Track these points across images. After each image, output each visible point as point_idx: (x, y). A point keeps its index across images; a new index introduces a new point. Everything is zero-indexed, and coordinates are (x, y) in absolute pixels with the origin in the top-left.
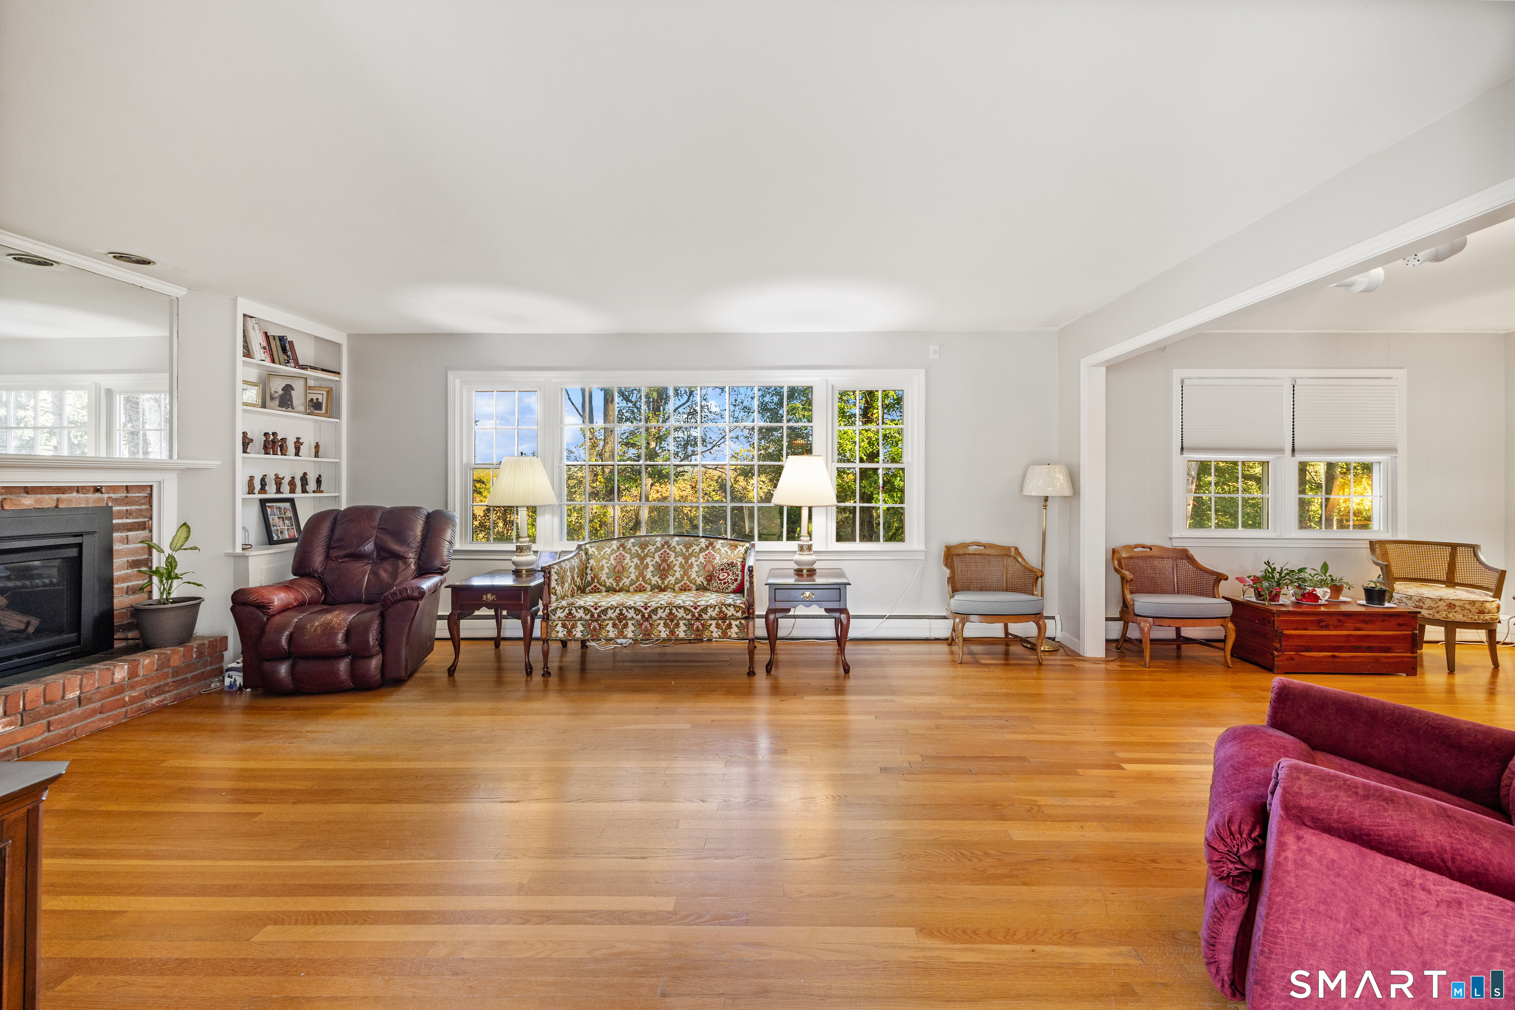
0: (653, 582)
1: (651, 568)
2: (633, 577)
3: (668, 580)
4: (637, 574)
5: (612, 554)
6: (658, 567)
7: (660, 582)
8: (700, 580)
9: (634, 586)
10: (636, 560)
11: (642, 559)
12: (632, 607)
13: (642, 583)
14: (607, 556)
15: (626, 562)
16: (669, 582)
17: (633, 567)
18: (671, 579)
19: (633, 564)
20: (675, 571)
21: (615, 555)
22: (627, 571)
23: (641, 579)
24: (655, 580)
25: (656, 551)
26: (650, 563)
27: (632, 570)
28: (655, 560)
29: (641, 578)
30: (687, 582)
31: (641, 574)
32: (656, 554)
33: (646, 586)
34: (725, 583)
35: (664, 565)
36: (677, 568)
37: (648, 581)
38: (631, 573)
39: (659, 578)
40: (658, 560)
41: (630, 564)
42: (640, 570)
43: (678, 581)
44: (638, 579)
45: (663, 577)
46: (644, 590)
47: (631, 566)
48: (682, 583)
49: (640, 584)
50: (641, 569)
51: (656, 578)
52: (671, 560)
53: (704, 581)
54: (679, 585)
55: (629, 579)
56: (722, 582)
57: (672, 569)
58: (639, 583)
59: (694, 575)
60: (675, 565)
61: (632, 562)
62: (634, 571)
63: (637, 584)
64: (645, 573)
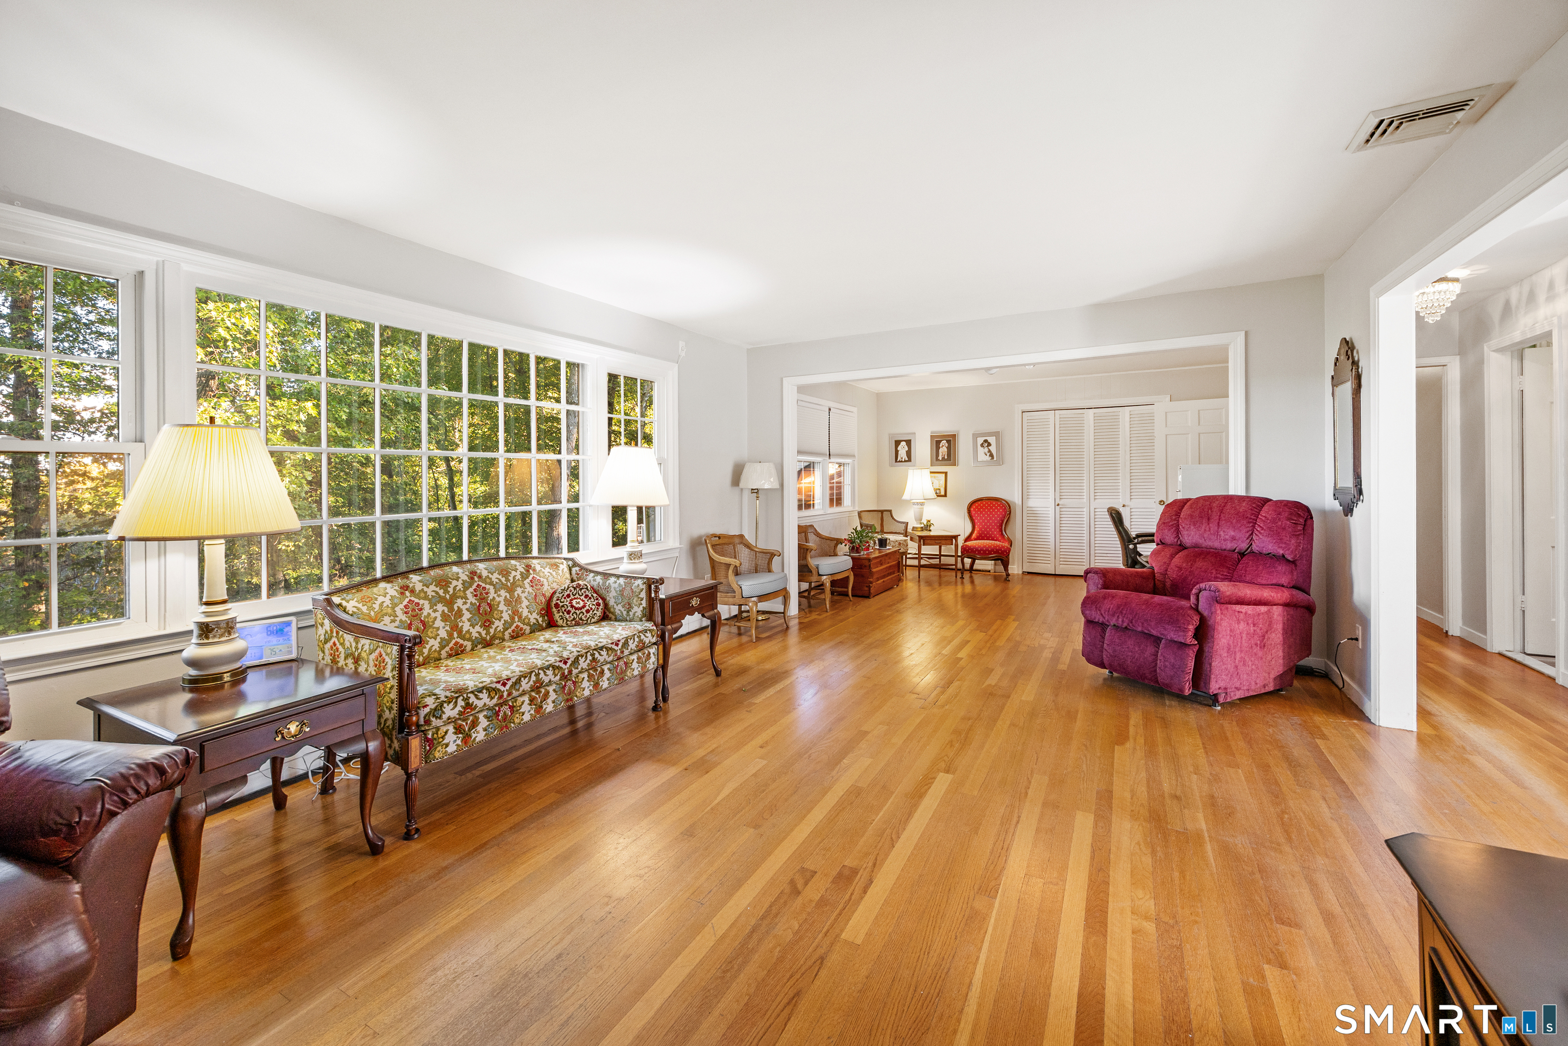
0: (475, 635)
1: (467, 615)
2: (443, 634)
3: (494, 627)
4: (448, 628)
5: (396, 605)
6: (476, 610)
7: (484, 633)
8: (534, 617)
9: (447, 649)
10: (440, 607)
11: (450, 603)
12: (483, 688)
13: (459, 640)
14: (389, 611)
15: (425, 613)
16: (496, 629)
17: (439, 618)
18: (498, 625)
19: (438, 614)
20: (502, 612)
21: (402, 606)
22: (431, 626)
23: (455, 635)
24: (476, 631)
25: (466, 588)
26: (464, 608)
27: (439, 623)
28: (469, 601)
29: (455, 633)
30: (519, 624)
31: (455, 627)
32: (468, 592)
33: (465, 643)
34: (588, 611)
35: (485, 607)
36: (502, 607)
37: (467, 636)
38: (438, 629)
39: (481, 627)
40: (474, 601)
41: (433, 615)
42: (451, 621)
43: (507, 625)
44: (450, 635)
45: (487, 624)
46: (462, 652)
47: (435, 618)
48: (513, 627)
49: (456, 643)
50: (452, 618)
51: (478, 628)
52: (491, 597)
53: (538, 617)
54: (510, 630)
55: (438, 640)
56: (584, 610)
57: (496, 609)
58: (453, 642)
59: (525, 613)
60: (499, 602)
61: (435, 611)
62: (443, 624)
63: (451, 645)
64: (460, 624)
